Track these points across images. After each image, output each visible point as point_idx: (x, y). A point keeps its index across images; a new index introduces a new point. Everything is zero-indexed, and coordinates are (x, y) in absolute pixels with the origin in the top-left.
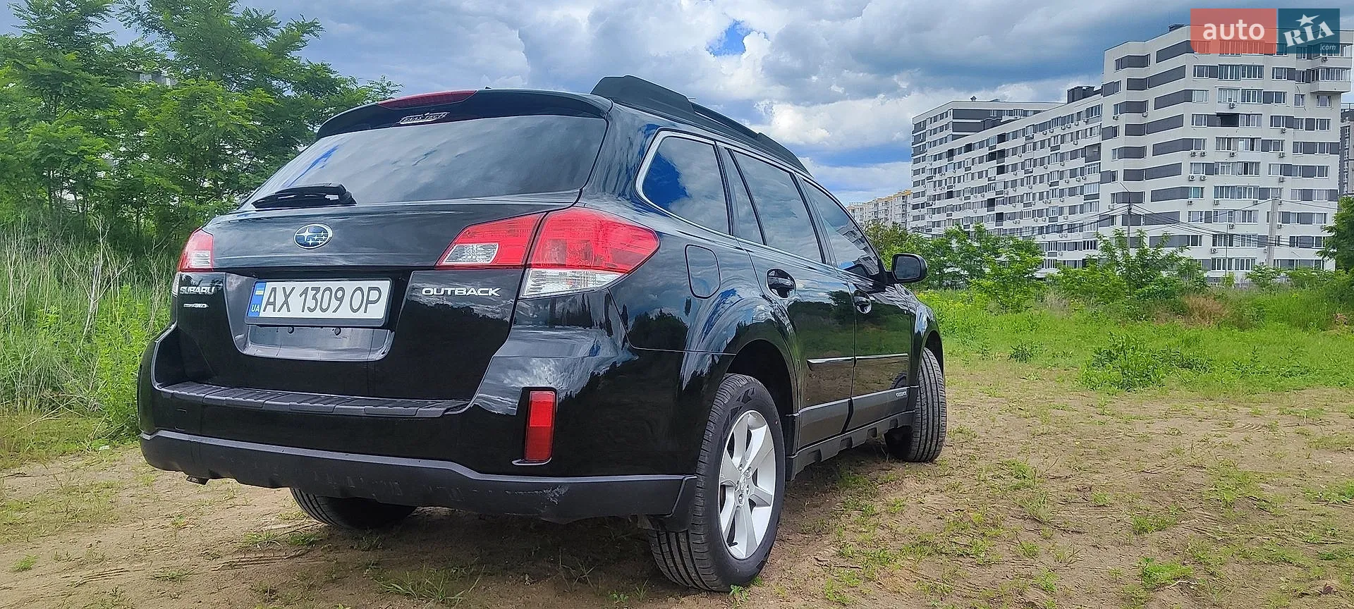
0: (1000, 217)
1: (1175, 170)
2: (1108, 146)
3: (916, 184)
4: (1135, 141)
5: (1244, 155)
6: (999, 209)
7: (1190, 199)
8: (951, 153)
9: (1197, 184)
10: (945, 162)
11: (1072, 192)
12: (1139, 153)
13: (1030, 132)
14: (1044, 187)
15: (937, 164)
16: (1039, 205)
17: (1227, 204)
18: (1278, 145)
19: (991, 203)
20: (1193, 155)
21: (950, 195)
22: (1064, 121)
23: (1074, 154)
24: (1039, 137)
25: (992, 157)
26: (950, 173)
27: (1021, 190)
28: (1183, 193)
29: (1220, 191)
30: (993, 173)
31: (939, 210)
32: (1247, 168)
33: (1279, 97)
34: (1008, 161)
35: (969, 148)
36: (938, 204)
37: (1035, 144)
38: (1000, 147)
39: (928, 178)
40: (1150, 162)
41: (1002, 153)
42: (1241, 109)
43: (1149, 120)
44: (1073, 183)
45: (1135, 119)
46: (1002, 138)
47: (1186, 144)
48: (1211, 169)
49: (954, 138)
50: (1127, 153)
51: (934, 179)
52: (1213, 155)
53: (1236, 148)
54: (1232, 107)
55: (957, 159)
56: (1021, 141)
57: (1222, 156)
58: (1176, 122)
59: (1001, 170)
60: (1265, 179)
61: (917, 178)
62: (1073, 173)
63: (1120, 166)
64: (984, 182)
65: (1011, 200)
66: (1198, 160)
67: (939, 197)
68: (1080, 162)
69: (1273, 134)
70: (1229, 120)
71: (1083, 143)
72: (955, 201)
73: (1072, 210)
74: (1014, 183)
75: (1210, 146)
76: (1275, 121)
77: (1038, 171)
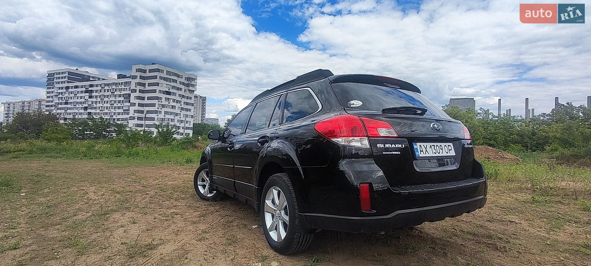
0: (90, 114)
1: (154, 105)
2: (133, 95)
3: (48, 97)
4: (142, 95)
5: (172, 104)
6: (89, 111)
7: (158, 114)
8: (67, 88)
9: (159, 110)
10: (64, 90)
11: (119, 108)
12: (143, 98)
13: (103, 86)
14: (108, 105)
15: (60, 91)
16: (106, 111)
17: (167, 116)
18: (180, 102)
19: (86, 108)
20: (159, 101)
21: (66, 103)
22: (116, 84)
23: (120, 96)
24: (106, 88)
25: (86, 92)
26: (67, 95)
27: (98, 105)
28: (156, 112)
29: (166, 113)
30: (87, 97)
31: (61, 109)
32: (173, 107)
33: (181, 89)
34: (94, 94)
35: (76, 87)
36: (60, 106)
37: (105, 90)
38: (90, 89)
39: (55, 96)
40: (146, 101)
41: (92, 91)
42: (171, 91)
43: (146, 89)
44: (119, 105)
45: (142, 88)
46: (91, 86)
47: (157, 98)
48: (163, 106)
49: (68, 82)
50: (139, 98)
51: (59, 96)
52: (164, 102)
53: (170, 101)
54: (169, 90)
55: (70, 90)
56: (99, 88)
57: (167, 103)
58: (154, 91)
59: (91, 97)
60: (177, 111)
61: (49, 95)
62: (119, 102)
63: (137, 102)
64: (83, 100)
65: (95, 108)
66: (160, 103)
67: (61, 104)
68: (122, 99)
69: (179, 99)
70: (168, 93)
71: (123, 93)
72: (69, 106)
73: (119, 114)
74: (96, 102)
75: (163, 99)
76: (180, 95)
77: (106, 99)
